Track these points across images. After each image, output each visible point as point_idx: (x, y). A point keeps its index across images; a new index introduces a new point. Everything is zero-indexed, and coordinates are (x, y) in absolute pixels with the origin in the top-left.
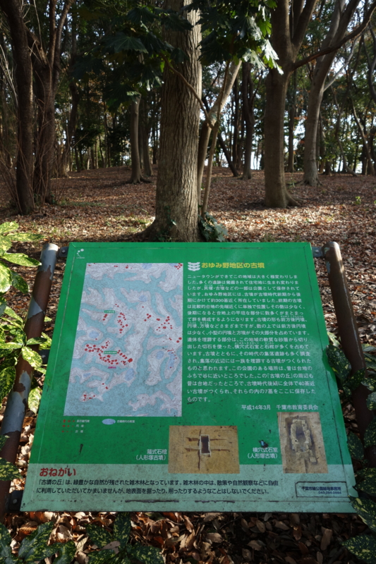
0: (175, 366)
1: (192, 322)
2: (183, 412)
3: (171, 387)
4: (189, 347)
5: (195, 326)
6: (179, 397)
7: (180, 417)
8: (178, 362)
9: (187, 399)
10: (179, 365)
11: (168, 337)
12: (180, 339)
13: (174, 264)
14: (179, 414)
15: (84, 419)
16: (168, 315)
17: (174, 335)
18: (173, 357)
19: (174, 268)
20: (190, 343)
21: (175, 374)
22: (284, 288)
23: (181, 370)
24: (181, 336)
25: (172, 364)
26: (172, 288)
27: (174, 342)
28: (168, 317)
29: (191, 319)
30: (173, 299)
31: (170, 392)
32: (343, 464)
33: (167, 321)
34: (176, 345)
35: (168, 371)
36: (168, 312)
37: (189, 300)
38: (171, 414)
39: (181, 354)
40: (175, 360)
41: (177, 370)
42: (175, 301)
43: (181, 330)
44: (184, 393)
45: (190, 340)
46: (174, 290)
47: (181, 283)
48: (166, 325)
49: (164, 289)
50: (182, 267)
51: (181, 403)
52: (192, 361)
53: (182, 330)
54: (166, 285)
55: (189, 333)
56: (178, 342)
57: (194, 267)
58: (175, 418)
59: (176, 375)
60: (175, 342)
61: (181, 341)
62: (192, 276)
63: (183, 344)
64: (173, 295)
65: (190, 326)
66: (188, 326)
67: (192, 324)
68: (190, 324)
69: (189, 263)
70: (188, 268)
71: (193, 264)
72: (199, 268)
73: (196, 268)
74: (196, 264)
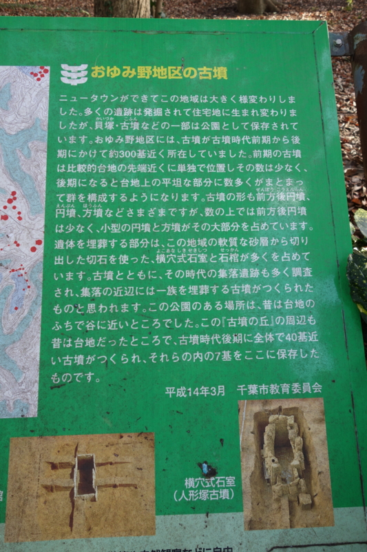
0: (27, 304)
1: (66, 203)
2: (41, 408)
3: (17, 351)
4: (59, 261)
5: (72, 213)
6: (33, 374)
7: (33, 419)
8: (34, 294)
9: (49, 377)
10: (35, 302)
11: (12, 240)
12: (39, 242)
13: (29, 69)
14: (33, 412)
16: (13, 189)
17: (24, 234)
18: (22, 286)
19: (30, 78)
20: (60, 252)
21: (24, 323)
22: (265, 126)
23: (38, 313)
24: (40, 235)
25: (20, 300)
26: (23, 126)
27: (25, 249)
28: (14, 193)
29: (64, 198)
30: (26, 151)
31: (14, 363)
32: (364, 506)
33: (10, 201)
34: (30, 259)
35: (11, 317)
36: (13, 180)
37: (61, 154)
38: (15, 413)
39: (40, 276)
40: (27, 292)
41: (30, 313)
42: (28, 156)
43: (40, 222)
44: (44, 365)
45: (60, 244)
46: (28, 129)
47: (43, 114)
48: (9, 212)
49: (6, 126)
50: (47, 76)
51: (36, 388)
52: (63, 292)
53: (43, 223)
54: (10, 119)
55: (59, 229)
56: (33, 249)
57: (74, 76)
58: (24, 419)
59: (28, 326)
60: (27, 250)
61: (40, 248)
62: (69, 98)
63: (45, 256)
64: (26, 142)
65: (61, 213)
66: (57, 213)
67: (66, 209)
68: (62, 208)
69: (63, 66)
70: (62, 78)
71: (72, 68)
72: (86, 79)
73: (79, 78)
74: (79, 70)
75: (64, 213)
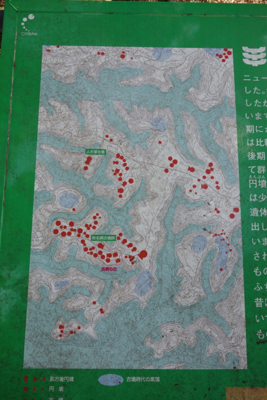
0: (230, 266)
1: (257, 175)
2: (250, 361)
3: (225, 309)
4: (255, 227)
5: (263, 183)
6: (240, 330)
7: (244, 370)
8: (235, 256)
9: (255, 333)
10: (237, 265)
11: (213, 207)
12: (236, 210)
13: (215, 51)
14: (243, 364)
15: (63, 375)
16: (210, 161)
17: (223, 203)
18: (225, 249)
19: (216, 59)
20: (256, 219)
21: (229, 283)
23: (241, 274)
24: (236, 203)
25: (224, 262)
26: (214, 103)
27: (225, 216)
28: (211, 165)
29: (255, 170)
30: (218, 126)
31: (223, 319)
33: (208, 172)
34: (229, 224)
35: (217, 277)
36: (209, 153)
37: (249, 129)
38: (228, 365)
39: (239, 241)
40: (230, 255)
41: (234, 274)
42: (221, 131)
43: (236, 192)
44: (249, 322)
45: (255, 212)
46: (218, 106)
47: (230, 92)
48: (208, 182)
49: (199, 103)
50: (231, 57)
51: (244, 343)
52: (261, 256)
53: (238, 192)
54: (202, 96)
55: (253, 198)
56: (232, 216)
57: (255, 57)
58: (236, 371)
59: (232, 285)
60: (227, 217)
61: (238, 216)
62: (252, 77)
63: (243, 222)
64: (218, 118)
65: (253, 183)
66: (250, 183)
67: (258, 180)
68: (254, 179)
69: (244, 48)
70: (244, 59)
71: (252, 50)
72: (265, 60)
73: (259, 60)
74: (258, 52)
75: (256, 184)
